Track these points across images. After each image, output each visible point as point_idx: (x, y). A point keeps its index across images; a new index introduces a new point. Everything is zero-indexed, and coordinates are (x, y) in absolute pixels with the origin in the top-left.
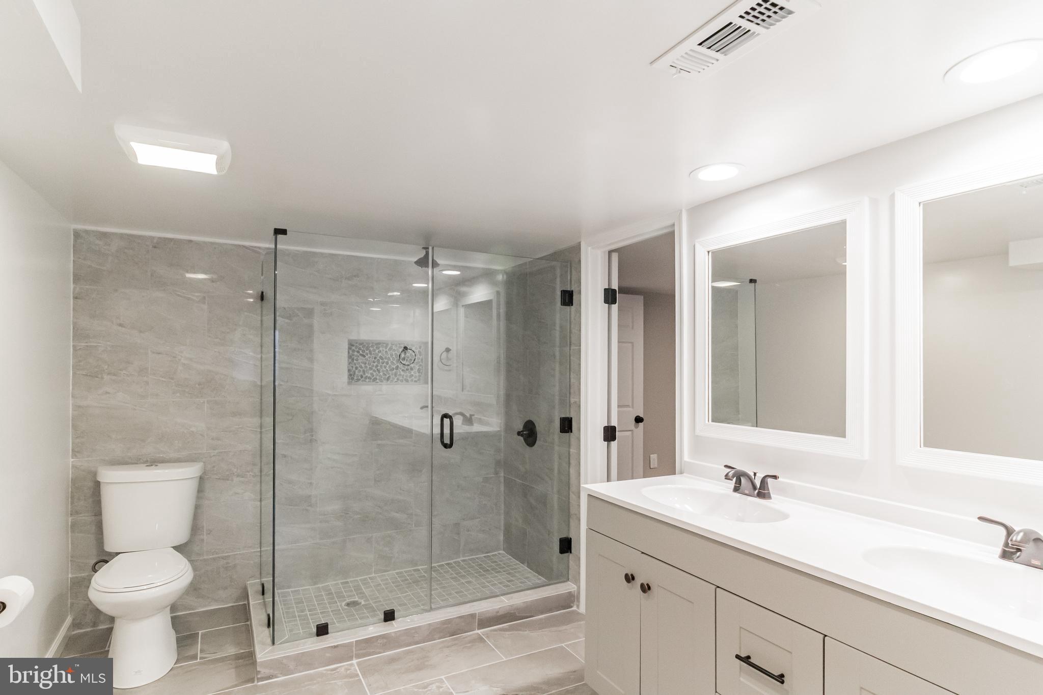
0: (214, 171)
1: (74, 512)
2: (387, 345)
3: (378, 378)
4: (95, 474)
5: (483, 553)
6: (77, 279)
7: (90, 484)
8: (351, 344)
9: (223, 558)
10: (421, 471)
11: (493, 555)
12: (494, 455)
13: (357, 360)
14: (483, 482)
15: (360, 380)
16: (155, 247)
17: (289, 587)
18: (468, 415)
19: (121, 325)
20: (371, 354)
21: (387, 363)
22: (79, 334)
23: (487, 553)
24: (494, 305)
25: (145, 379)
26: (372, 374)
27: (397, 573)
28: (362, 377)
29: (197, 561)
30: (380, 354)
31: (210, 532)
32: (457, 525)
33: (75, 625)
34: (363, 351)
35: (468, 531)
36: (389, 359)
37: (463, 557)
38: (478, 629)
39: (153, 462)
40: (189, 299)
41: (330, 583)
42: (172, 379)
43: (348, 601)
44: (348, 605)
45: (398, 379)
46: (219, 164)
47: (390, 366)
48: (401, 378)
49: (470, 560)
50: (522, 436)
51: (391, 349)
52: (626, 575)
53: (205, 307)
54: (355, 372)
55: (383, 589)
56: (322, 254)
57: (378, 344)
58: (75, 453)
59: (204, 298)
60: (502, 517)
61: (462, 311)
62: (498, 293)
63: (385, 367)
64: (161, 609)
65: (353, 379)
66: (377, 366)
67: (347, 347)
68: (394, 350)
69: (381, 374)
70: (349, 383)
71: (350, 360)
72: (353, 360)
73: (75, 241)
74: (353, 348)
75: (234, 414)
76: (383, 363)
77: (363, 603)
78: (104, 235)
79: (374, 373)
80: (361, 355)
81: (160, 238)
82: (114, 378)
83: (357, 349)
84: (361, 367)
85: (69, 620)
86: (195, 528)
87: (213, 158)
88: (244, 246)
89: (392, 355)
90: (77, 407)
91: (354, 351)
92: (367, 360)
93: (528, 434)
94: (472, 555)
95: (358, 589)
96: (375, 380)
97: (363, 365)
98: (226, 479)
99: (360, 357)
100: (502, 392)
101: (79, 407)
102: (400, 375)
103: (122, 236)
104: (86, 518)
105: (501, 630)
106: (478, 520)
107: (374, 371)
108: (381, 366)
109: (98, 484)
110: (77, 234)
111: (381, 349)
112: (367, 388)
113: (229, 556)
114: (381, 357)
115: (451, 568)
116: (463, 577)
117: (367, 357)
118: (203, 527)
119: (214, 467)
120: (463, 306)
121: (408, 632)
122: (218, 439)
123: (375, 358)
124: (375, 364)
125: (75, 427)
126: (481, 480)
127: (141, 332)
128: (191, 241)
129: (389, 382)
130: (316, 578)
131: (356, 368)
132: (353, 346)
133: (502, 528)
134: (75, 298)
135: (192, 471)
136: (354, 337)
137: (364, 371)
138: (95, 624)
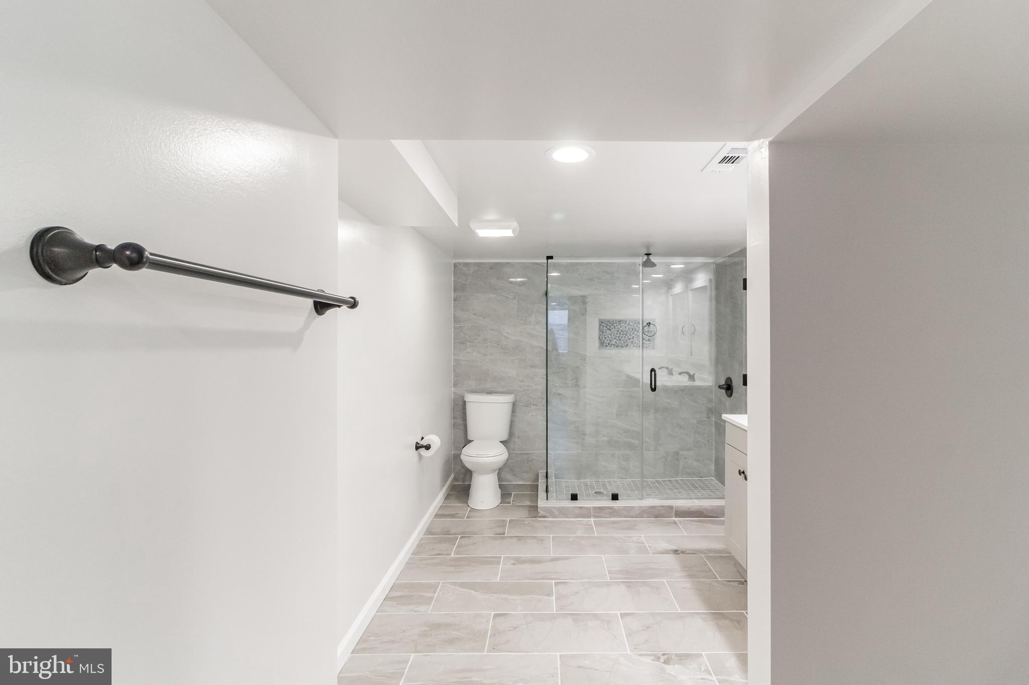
0: (513, 235)
1: (455, 418)
2: (626, 322)
3: (620, 345)
4: (463, 397)
5: (697, 477)
6: (455, 290)
7: (461, 403)
8: (601, 322)
9: (526, 454)
10: (649, 411)
11: (705, 480)
12: (706, 404)
13: (606, 333)
14: (697, 423)
15: (607, 346)
16: (490, 268)
17: (563, 478)
18: (692, 374)
19: (475, 314)
20: (615, 328)
21: (626, 335)
22: (456, 320)
23: (701, 477)
24: (708, 288)
25: (486, 344)
26: (616, 342)
27: (632, 481)
28: (609, 344)
29: (512, 453)
30: (621, 329)
31: (519, 437)
32: (677, 453)
33: (455, 479)
34: (610, 327)
35: (685, 458)
36: (627, 332)
37: (682, 477)
38: (675, 517)
39: (490, 393)
40: (507, 297)
41: (588, 480)
42: (499, 345)
43: (596, 491)
44: (596, 493)
45: (634, 346)
46: (514, 231)
47: (628, 337)
48: (636, 345)
49: (686, 480)
50: (724, 388)
51: (628, 325)
52: (740, 471)
53: (516, 301)
54: (604, 341)
55: (620, 488)
56: (582, 263)
57: (620, 322)
58: (455, 385)
59: (515, 296)
60: (714, 451)
61: (671, 299)
62: (710, 280)
63: (625, 337)
64: (494, 471)
65: (603, 345)
66: (619, 337)
67: (598, 324)
68: (631, 325)
69: (622, 342)
70: (599, 348)
71: (601, 333)
72: (603, 332)
73: (454, 269)
74: (603, 324)
75: (532, 367)
76: (623, 334)
77: (605, 493)
78: (467, 264)
79: (617, 342)
80: (608, 329)
81: (493, 263)
82: (472, 344)
83: (605, 325)
84: (609, 338)
85: (452, 476)
86: (511, 434)
87: (511, 230)
88: (536, 263)
89: (629, 329)
90: (455, 360)
91: (603, 326)
92: (612, 332)
93: (727, 388)
94: (688, 477)
95: (604, 485)
96: (618, 346)
97: (610, 336)
98: (527, 406)
99: (608, 331)
100: (713, 356)
101: (457, 360)
102: (635, 343)
103: (475, 264)
104: (460, 421)
105: (691, 521)
106: (693, 451)
107: (617, 340)
108: (622, 337)
109: (465, 402)
110: (455, 265)
111: (622, 325)
112: (611, 352)
113: (529, 453)
114: (622, 331)
115: (670, 483)
116: (677, 488)
117: (612, 330)
118: (515, 434)
119: (521, 398)
120: (691, 290)
121: (625, 508)
122: (523, 381)
123: (618, 331)
124: (618, 335)
125: (454, 370)
126: (696, 422)
127: (484, 318)
128: (508, 263)
129: (627, 348)
130: (579, 476)
131: (605, 338)
132: (603, 323)
133: (714, 460)
134: (454, 300)
135: (509, 398)
136: (603, 317)
137: (610, 340)
138: (464, 481)
